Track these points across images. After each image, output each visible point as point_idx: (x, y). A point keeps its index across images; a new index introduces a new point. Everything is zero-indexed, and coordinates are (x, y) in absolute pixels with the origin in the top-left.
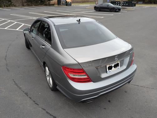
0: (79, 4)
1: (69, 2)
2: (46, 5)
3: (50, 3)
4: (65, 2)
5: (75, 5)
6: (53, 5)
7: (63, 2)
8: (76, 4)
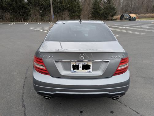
0: (146, 19)
1: (133, 17)
2: (108, 20)
3: (112, 18)
4: (128, 17)
5: (141, 20)
6: (115, 20)
7: (126, 17)
8: (143, 19)
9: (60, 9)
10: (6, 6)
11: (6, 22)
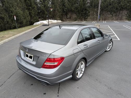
9: (117, 9)
10: (74, 9)
11: (72, 21)
